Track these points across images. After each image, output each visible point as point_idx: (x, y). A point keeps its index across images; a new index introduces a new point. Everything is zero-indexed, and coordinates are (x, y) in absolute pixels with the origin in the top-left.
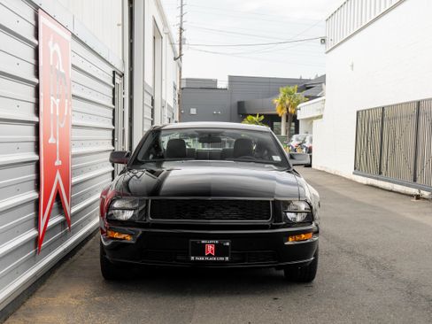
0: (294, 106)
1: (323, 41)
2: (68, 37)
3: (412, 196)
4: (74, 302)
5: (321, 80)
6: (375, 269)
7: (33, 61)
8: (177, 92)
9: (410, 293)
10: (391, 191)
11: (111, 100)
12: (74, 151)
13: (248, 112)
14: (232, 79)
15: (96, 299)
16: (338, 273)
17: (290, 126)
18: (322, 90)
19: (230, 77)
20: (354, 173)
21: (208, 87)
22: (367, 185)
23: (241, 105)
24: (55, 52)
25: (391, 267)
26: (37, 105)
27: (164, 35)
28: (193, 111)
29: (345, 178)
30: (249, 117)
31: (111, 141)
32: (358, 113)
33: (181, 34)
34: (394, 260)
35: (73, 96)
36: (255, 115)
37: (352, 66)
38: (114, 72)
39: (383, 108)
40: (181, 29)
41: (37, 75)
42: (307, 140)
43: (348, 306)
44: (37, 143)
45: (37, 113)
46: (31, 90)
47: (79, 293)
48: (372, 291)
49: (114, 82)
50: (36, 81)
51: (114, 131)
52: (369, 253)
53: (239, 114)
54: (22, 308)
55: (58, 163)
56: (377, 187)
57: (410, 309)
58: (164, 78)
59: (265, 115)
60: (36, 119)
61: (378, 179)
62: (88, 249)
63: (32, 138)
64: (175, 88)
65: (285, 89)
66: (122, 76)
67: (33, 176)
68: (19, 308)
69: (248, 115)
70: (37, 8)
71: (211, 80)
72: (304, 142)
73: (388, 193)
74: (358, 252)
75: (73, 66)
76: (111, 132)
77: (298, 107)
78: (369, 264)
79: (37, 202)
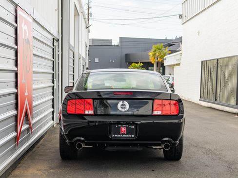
0: (162, 57)
1: (181, 17)
2: (31, 20)
3: (235, 114)
4: (39, 173)
5: (179, 40)
6: (210, 155)
7: (14, 36)
8: (88, 48)
9: (230, 168)
10: (223, 111)
11: (52, 55)
12: (34, 87)
13: (132, 61)
14: (121, 39)
15: (52, 171)
16: (189, 157)
17: (160, 70)
18: (180, 47)
19: (121, 38)
20: (200, 100)
21: (107, 44)
22: (208, 107)
23: (127, 56)
24: (25, 29)
25: (220, 154)
26: (16, 61)
27: (80, 13)
28: (97, 60)
29: (194, 103)
30: (133, 64)
31: (52, 81)
32: (202, 62)
33: (89, 10)
34: (222, 150)
35: (34, 55)
36: (137, 63)
37: (199, 33)
38: (53, 39)
39: (218, 60)
40: (89, 7)
41: (16, 44)
42: (171, 79)
43: (194, 174)
44: (16, 83)
45: (16, 65)
46: (13, 52)
47: (41, 168)
48: (208, 166)
49: (53, 45)
50: (16, 47)
51: (53, 74)
52: (207, 147)
53: (126, 62)
54: (10, 176)
55: (26, 94)
56: (214, 109)
57: (229, 175)
58: (80, 40)
59: (143, 63)
60: (16, 69)
61: (214, 103)
62: (41, 145)
63: (14, 80)
64: (86, 46)
65: (155, 46)
66: (58, 40)
67: (14, 101)
68: (8, 176)
69: (132, 62)
70: (16, 6)
71: (108, 40)
72: (168, 80)
73: (221, 112)
74: (201, 146)
75: (33, 37)
76: (52, 75)
77: (165, 58)
78: (207, 152)
79: (16, 116)
